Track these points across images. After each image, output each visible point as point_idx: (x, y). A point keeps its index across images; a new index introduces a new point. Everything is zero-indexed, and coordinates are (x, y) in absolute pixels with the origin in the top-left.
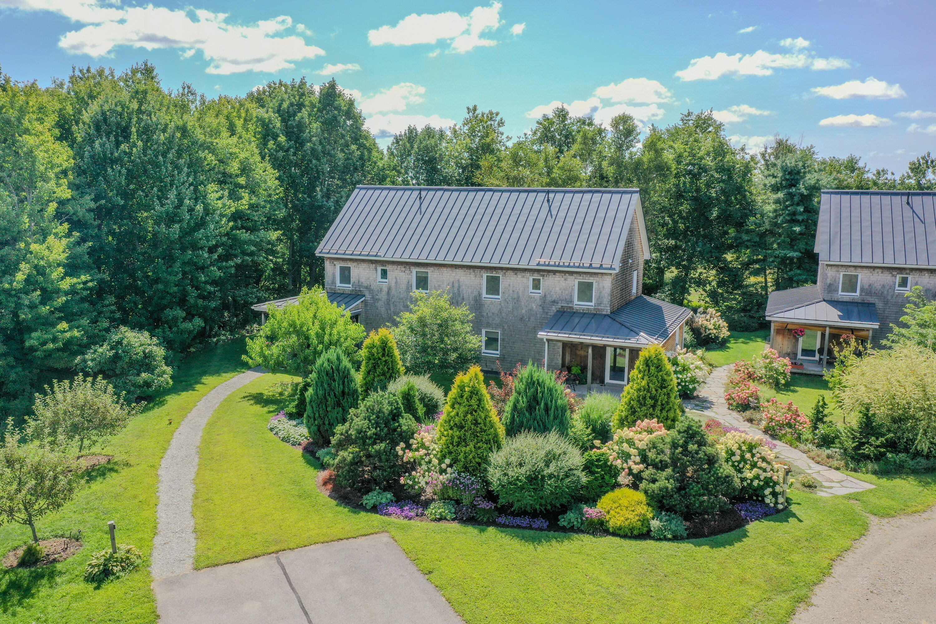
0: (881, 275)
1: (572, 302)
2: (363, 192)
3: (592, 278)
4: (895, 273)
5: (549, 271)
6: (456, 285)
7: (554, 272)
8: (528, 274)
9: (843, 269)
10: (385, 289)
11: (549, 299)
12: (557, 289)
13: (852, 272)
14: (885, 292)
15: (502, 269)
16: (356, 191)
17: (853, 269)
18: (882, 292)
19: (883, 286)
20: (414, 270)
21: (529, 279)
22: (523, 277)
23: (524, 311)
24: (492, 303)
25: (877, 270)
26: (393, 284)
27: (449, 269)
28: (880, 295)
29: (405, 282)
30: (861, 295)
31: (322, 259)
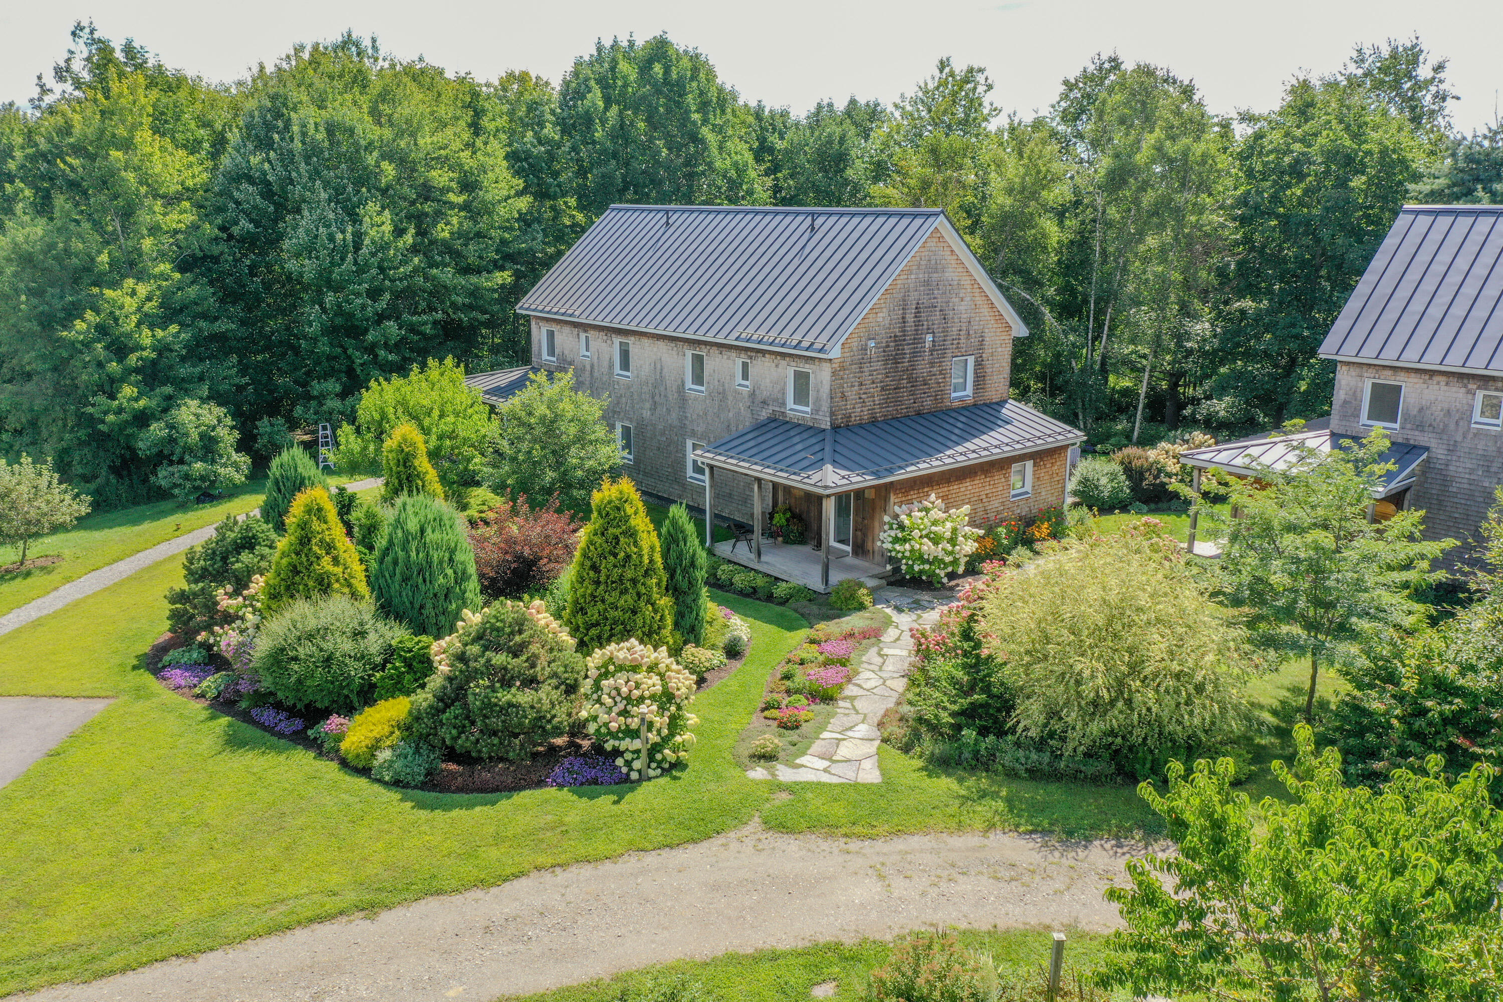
0: (1444, 388)
1: (784, 404)
3: (807, 366)
4: (1472, 386)
5: (758, 351)
6: (659, 367)
7: (763, 352)
8: (733, 354)
9: (1371, 372)
10: (588, 368)
11: (759, 398)
12: (768, 381)
13: (1387, 379)
14: (1452, 426)
15: (706, 343)
17: (1389, 373)
18: (1446, 426)
19: (1448, 413)
20: (617, 340)
21: (739, 361)
22: (728, 358)
23: (731, 415)
24: (696, 399)
25: (1437, 378)
26: (596, 361)
27: (650, 341)
28: (1441, 432)
29: (607, 357)
30: (1402, 428)
31: (527, 319)
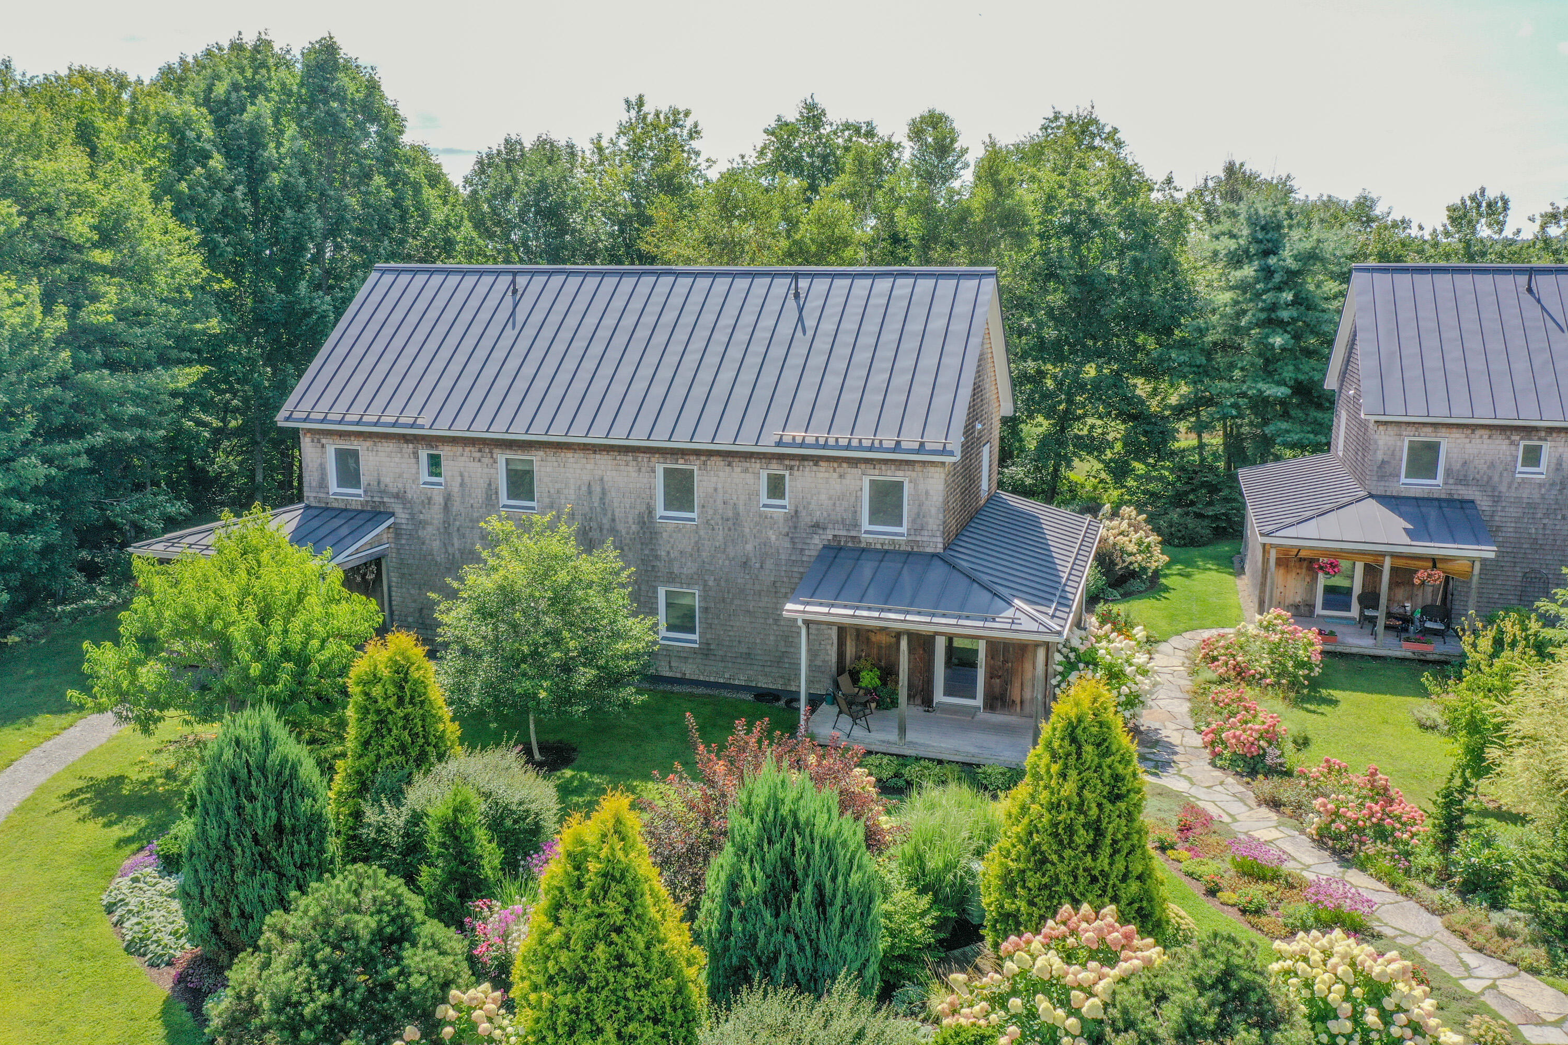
0: (1487, 441)
1: (856, 525)
2: (388, 278)
3: (901, 473)
4: (1516, 438)
5: (804, 458)
6: (597, 489)
7: (816, 460)
8: (756, 465)
9: (1410, 431)
10: (439, 499)
11: (805, 519)
12: (823, 497)
13: (1427, 436)
14: (1496, 478)
15: (697, 453)
16: (373, 276)
17: (1429, 430)
18: (1490, 478)
19: (1492, 465)
20: (502, 457)
21: (762, 474)
22: (746, 471)
23: (749, 547)
24: (678, 529)
25: (1479, 432)
26: (456, 489)
27: (579, 455)
28: (1486, 485)
29: (482, 484)
30: (1446, 483)
31: (294, 434)
